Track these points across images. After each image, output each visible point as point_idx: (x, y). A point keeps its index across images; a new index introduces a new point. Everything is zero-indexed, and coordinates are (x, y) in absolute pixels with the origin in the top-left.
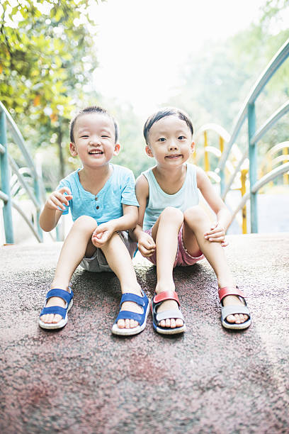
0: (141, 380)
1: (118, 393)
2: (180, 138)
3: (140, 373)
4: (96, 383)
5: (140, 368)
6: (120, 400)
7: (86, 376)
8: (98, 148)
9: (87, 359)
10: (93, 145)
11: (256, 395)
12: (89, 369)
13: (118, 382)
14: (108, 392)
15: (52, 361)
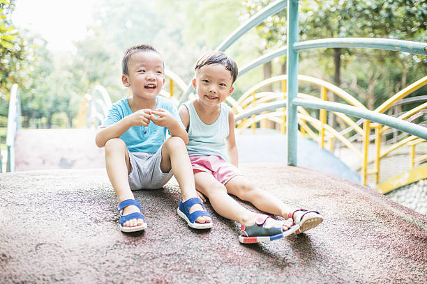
0: (234, 265)
1: (223, 275)
2: (222, 84)
3: (230, 261)
4: (201, 270)
5: (229, 257)
6: (227, 280)
7: (190, 266)
8: (153, 83)
9: (183, 255)
10: (149, 80)
11: (318, 266)
12: (189, 261)
13: (218, 268)
14: (214, 275)
15: (154, 258)
